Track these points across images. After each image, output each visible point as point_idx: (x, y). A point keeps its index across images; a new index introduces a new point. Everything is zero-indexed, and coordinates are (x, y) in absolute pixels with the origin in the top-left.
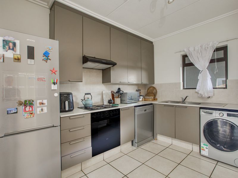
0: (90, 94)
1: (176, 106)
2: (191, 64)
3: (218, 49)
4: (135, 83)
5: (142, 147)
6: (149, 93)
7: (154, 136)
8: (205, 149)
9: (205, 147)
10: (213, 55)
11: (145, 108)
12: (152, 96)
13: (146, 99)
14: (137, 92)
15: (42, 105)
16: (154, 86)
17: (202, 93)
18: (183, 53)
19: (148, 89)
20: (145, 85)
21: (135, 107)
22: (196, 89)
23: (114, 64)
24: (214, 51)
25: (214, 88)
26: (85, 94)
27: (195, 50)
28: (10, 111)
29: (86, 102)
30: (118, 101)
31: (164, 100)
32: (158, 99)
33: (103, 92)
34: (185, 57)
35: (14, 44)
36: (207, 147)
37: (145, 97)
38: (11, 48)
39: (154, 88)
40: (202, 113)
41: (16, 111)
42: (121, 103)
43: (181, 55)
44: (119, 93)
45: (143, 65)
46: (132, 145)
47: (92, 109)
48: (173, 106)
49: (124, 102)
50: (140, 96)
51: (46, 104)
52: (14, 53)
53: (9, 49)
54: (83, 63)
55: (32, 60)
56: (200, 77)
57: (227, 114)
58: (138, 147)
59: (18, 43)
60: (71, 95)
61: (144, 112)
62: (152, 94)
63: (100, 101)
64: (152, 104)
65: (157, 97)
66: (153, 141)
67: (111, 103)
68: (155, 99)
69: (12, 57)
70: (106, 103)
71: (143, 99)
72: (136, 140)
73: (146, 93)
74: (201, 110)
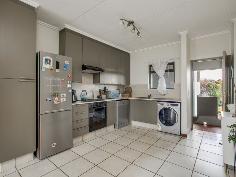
0: (86, 91)
1: (144, 100)
2: (154, 72)
3: (170, 64)
4: (116, 84)
5: (121, 129)
6: (126, 91)
7: (129, 123)
8: (159, 126)
9: (159, 125)
10: (167, 67)
11: (124, 102)
12: (128, 94)
13: (124, 96)
14: (117, 91)
15: (63, 97)
16: (130, 86)
17: (160, 92)
18: (150, 64)
19: (126, 89)
20: (123, 86)
21: (116, 100)
22: (157, 89)
23: (103, 71)
24: (168, 65)
25: (167, 89)
26: (83, 91)
27: (156, 63)
28: (48, 99)
29: (83, 96)
30: (104, 96)
31: (136, 97)
32: (133, 96)
33: (94, 90)
34: (151, 66)
35: (50, 60)
36: (161, 125)
37: (123, 94)
38: (49, 63)
39: (130, 88)
40: (158, 104)
41: (50, 100)
42: (106, 98)
43: (149, 65)
44: (105, 91)
45: (122, 71)
46: (114, 128)
47: (88, 101)
48: (142, 100)
49: (109, 97)
50: (120, 93)
51: (65, 96)
52: (50, 66)
53: (48, 63)
54: (83, 70)
55: (59, 70)
56: (159, 81)
57: (171, 104)
58: (118, 128)
59: (52, 59)
60: (75, 91)
61: (122, 105)
62: (129, 93)
63: (91, 96)
64: (128, 99)
65: (132, 94)
66: (128, 126)
67: (100, 98)
68: (130, 96)
69: (49, 68)
70: (96, 98)
71: (121, 96)
72: (117, 124)
73: (124, 92)
74: (158, 102)
